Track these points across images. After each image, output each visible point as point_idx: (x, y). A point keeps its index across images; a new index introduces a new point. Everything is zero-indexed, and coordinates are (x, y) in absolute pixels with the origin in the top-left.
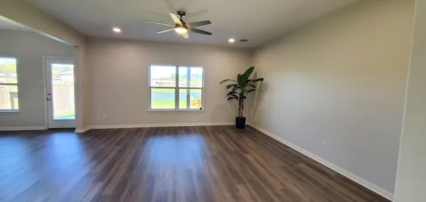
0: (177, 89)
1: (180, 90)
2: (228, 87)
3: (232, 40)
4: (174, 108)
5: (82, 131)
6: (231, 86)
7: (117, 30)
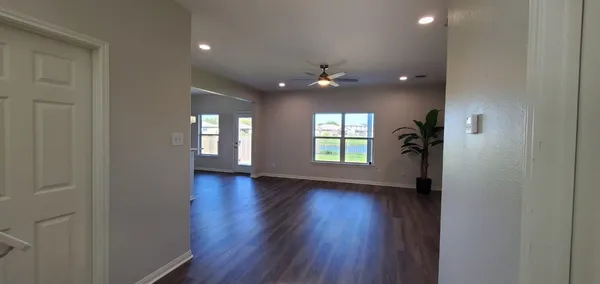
0: (343, 139)
1: (346, 140)
2: (401, 137)
3: (403, 78)
4: (339, 160)
5: (255, 177)
6: (404, 135)
7: (282, 85)
